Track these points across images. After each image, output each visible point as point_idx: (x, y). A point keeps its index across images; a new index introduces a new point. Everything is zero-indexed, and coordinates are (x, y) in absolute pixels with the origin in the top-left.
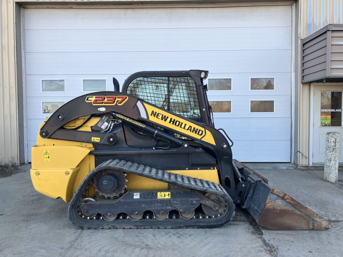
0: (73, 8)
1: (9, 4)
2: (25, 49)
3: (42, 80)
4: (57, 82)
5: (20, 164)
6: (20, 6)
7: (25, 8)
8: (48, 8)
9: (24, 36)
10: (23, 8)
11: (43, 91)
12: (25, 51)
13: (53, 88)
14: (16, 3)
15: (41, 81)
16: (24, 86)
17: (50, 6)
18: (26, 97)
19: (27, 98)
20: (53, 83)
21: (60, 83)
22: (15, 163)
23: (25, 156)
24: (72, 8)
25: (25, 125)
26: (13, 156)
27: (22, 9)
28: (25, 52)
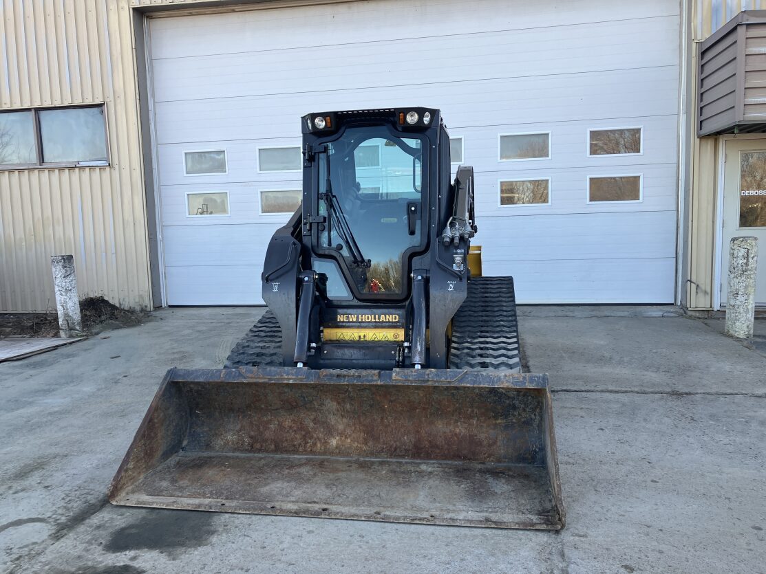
0: (237, 10)
1: (122, 13)
2: (153, 96)
3: (186, 153)
4: (212, 155)
5: (154, 308)
6: (142, 14)
7: (150, 17)
8: (191, 14)
9: (152, 72)
10: (147, 17)
11: (187, 173)
12: (154, 100)
13: (205, 166)
14: (135, 9)
15: (184, 155)
16: (155, 166)
17: (194, 11)
18: (160, 185)
19: (162, 187)
20: (205, 156)
21: (217, 157)
22: (146, 306)
23: (162, 294)
24: (234, 11)
25: (159, 237)
26: (141, 293)
27: (145, 21)
28: (154, 102)
